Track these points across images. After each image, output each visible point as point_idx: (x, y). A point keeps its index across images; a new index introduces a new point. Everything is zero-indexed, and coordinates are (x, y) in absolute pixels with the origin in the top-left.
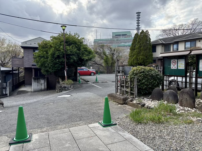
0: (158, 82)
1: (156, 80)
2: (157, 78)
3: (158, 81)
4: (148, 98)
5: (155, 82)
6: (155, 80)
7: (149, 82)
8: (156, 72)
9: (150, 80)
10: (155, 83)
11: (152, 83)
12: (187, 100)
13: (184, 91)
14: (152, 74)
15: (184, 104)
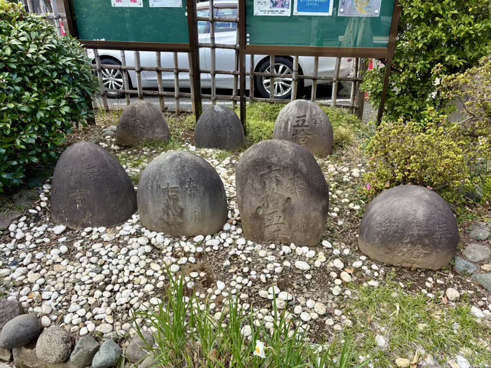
0: (70, 102)
1: (56, 90)
2: (61, 73)
3: (68, 91)
4: (37, 219)
5: (51, 102)
6: (53, 90)
7: (15, 111)
8: (40, 31)
9: (18, 99)
10: (54, 113)
11: (34, 113)
12: (288, 209)
13: (274, 160)
14: (14, 49)
15: (274, 228)
